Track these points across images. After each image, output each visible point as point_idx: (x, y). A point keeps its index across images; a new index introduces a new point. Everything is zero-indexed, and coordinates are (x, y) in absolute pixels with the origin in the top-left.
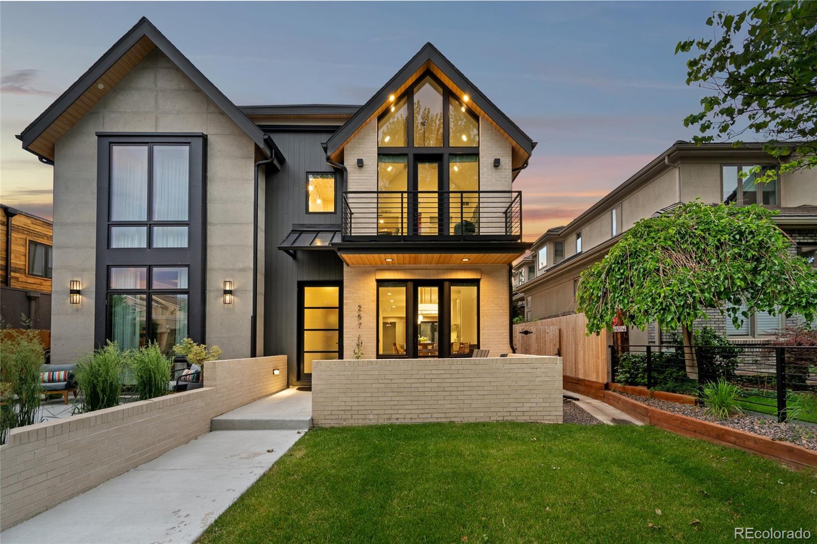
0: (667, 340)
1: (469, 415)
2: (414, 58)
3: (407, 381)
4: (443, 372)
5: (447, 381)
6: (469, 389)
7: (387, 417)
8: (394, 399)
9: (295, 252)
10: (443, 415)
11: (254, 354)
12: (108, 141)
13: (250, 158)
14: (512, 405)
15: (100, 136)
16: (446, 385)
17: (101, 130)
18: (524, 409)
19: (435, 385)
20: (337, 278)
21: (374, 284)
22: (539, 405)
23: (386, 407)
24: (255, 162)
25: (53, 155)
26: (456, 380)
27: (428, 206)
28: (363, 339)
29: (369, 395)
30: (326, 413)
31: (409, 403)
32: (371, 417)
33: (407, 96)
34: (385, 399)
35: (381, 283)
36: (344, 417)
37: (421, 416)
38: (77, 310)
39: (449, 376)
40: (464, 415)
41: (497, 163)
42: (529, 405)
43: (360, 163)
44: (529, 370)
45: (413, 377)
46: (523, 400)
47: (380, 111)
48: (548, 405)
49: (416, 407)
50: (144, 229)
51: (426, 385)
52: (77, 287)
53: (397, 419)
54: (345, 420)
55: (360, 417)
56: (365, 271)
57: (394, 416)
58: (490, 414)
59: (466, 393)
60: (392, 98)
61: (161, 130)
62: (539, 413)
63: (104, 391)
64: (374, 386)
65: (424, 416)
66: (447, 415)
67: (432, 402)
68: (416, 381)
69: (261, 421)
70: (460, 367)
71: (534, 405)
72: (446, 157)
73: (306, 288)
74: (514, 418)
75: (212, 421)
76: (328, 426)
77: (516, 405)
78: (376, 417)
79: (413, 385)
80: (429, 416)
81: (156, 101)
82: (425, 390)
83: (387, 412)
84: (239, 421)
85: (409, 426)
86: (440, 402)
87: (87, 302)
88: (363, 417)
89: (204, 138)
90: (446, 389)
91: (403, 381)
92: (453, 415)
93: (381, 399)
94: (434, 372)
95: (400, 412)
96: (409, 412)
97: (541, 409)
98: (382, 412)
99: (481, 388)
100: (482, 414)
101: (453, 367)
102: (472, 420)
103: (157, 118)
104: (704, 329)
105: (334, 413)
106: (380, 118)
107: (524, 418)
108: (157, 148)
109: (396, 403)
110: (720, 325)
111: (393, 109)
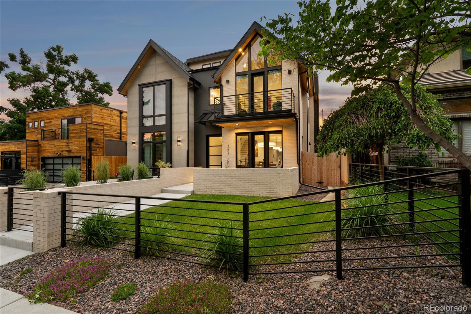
0: (393, 160)
1: (251, 193)
2: (249, 30)
3: (226, 177)
4: (240, 174)
5: (241, 178)
6: (250, 181)
7: (219, 191)
8: (221, 184)
9: (205, 123)
10: (240, 192)
11: (188, 166)
12: (142, 87)
13: (186, 86)
14: (269, 189)
15: (139, 85)
16: (241, 179)
17: (140, 83)
18: (274, 192)
19: (237, 179)
20: (219, 133)
21: (234, 135)
22: (281, 190)
23: (219, 188)
24: (188, 87)
25: (127, 94)
26: (245, 178)
27: (259, 98)
28: (230, 160)
29: (213, 182)
30: (198, 189)
31: (227, 186)
32: (213, 191)
33: (249, 47)
34: (218, 184)
35: (237, 134)
36: (204, 191)
37: (232, 192)
38: (134, 149)
39: (242, 176)
40: (248, 193)
41: (290, 72)
42: (277, 190)
43: (228, 82)
44: (276, 174)
45: (229, 176)
46: (274, 188)
47: (236, 56)
48: (285, 190)
49: (230, 188)
50: (152, 118)
51: (234, 179)
52: (134, 141)
53: (223, 193)
54: (204, 192)
55: (209, 191)
56: (230, 130)
57: (222, 192)
58: (259, 193)
59: (249, 183)
60: (240, 50)
61: (158, 80)
62: (281, 194)
63: (126, 176)
64: (214, 179)
65: (233, 192)
66: (242, 192)
67: (236, 187)
68: (230, 177)
69: (176, 190)
70: (247, 172)
71: (279, 190)
72: (266, 73)
73: (210, 138)
74: (270, 195)
75: (162, 190)
76: (198, 194)
77: (271, 190)
78: (215, 191)
79: (229, 179)
80: (235, 192)
81: (156, 69)
82: (233, 181)
83: (219, 190)
84: (170, 190)
85: (225, 195)
86: (239, 187)
87: (136, 146)
88: (211, 191)
89: (171, 81)
90: (241, 181)
91: (225, 177)
92: (244, 192)
93: (217, 184)
94: (236, 174)
95: (224, 190)
96: (227, 190)
97: (282, 192)
98: (217, 190)
99: (256, 182)
100: (256, 193)
101: (244, 172)
102: (252, 195)
103: (156, 75)
104: (420, 154)
105: (201, 189)
106: (236, 60)
107: (274, 195)
108: (156, 87)
109: (222, 186)
110: (432, 151)
111: (243, 54)
